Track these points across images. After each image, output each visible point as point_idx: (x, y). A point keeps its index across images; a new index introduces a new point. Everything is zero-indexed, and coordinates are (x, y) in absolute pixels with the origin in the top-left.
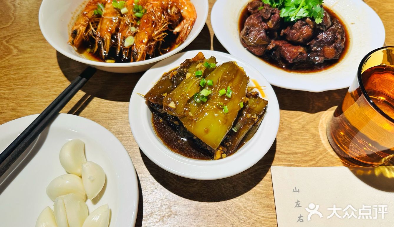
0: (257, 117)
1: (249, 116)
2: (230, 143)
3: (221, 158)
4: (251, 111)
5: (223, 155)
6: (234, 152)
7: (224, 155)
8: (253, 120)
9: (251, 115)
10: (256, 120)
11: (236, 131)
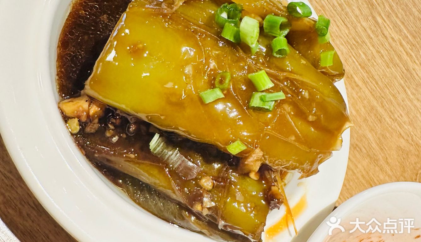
0: (209, 209)
1: (207, 183)
2: (115, 139)
3: (66, 119)
4: (224, 187)
5: (76, 120)
6: (90, 157)
7: (75, 126)
8: (197, 198)
9: (209, 191)
10: (198, 208)
11: (155, 149)
